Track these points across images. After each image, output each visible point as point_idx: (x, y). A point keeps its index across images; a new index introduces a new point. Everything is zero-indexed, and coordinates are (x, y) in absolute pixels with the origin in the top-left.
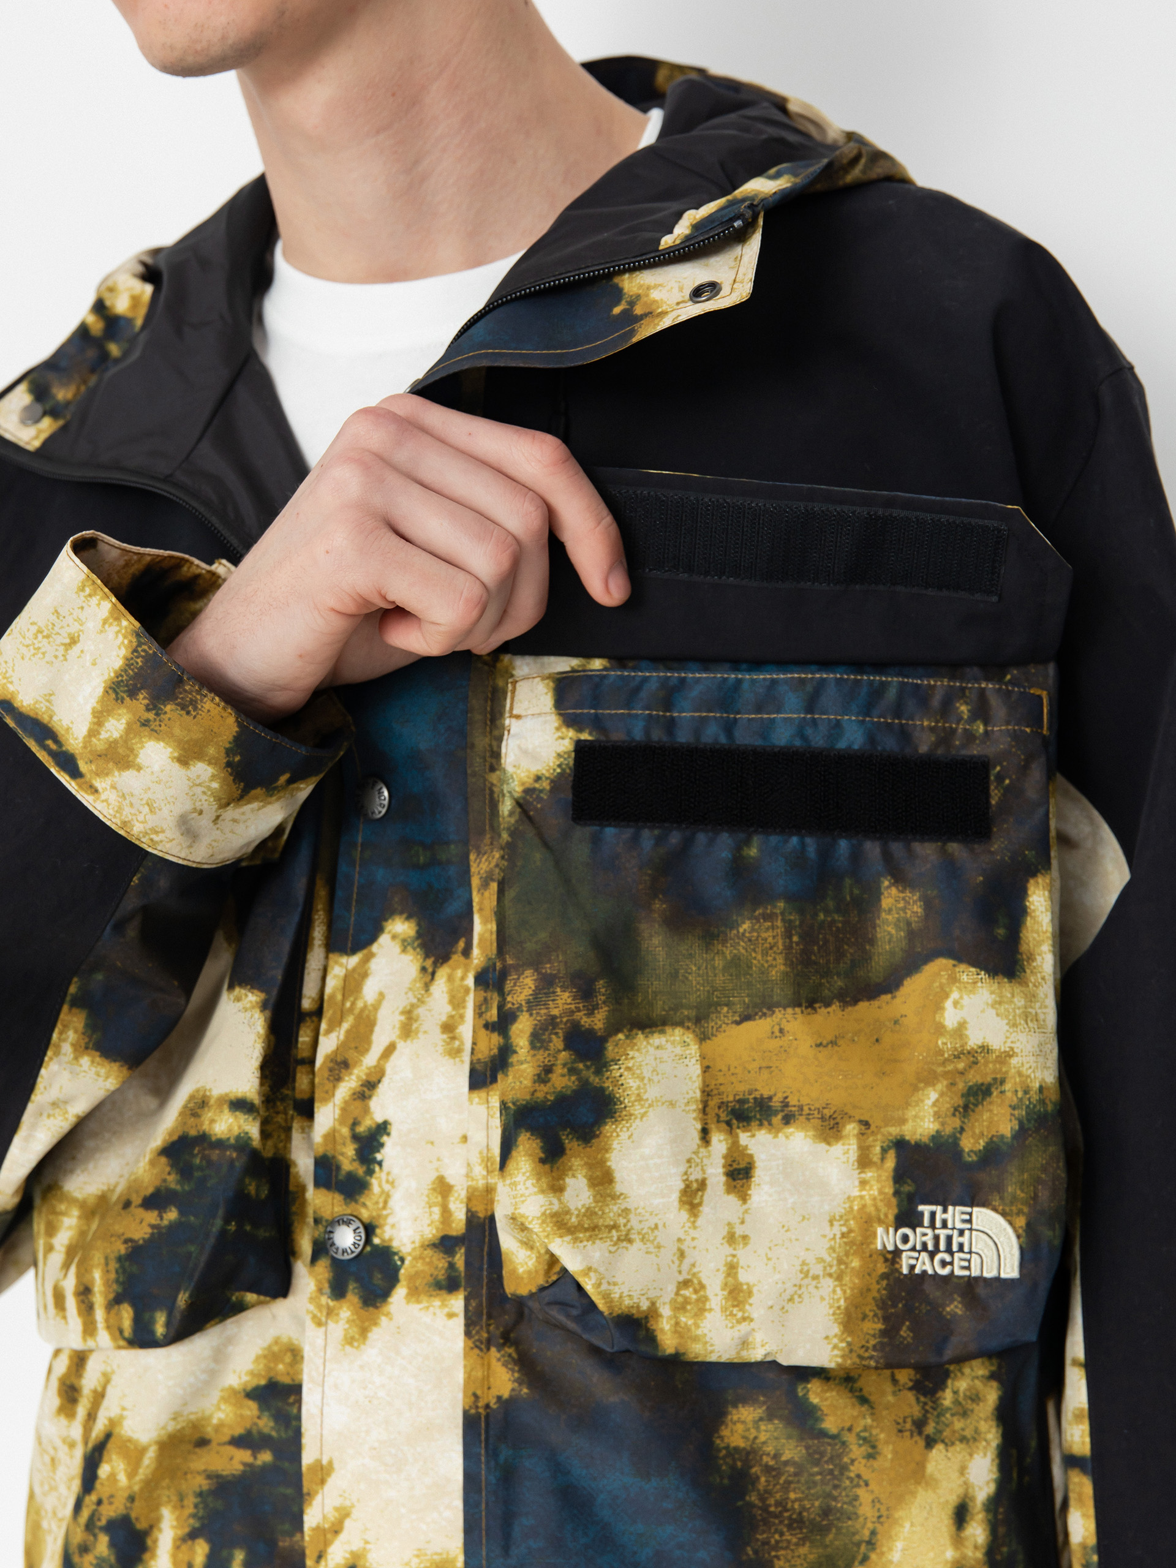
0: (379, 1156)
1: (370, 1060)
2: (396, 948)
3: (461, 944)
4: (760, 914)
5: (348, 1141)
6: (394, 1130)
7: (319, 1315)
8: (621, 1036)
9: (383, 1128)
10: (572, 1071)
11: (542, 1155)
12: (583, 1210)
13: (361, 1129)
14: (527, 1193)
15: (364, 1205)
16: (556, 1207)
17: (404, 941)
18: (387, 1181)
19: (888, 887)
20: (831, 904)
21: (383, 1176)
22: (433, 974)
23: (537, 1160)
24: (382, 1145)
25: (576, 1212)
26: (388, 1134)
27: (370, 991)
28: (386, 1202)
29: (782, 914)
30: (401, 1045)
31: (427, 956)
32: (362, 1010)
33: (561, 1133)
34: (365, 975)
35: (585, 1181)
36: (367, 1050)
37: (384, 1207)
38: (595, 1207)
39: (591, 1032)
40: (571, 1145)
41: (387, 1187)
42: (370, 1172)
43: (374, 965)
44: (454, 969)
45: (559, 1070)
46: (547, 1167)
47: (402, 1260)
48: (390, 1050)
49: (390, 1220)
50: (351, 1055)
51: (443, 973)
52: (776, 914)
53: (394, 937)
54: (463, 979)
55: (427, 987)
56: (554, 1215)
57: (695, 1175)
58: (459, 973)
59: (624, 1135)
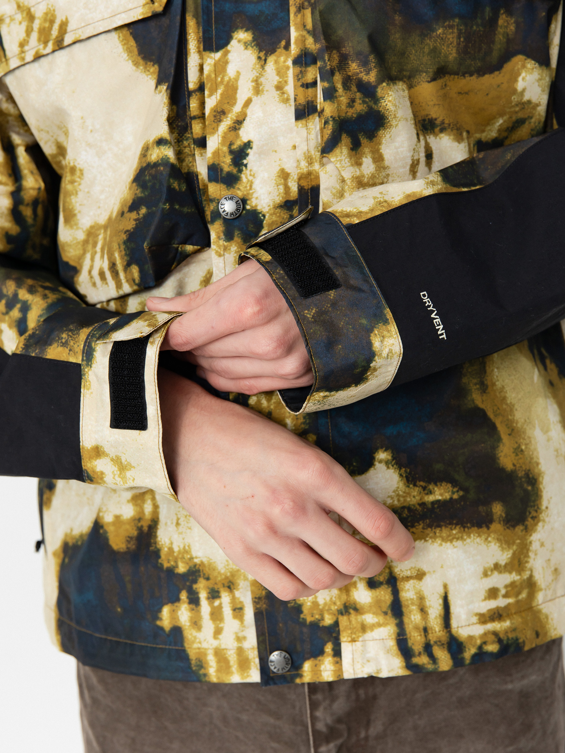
0: (245, 162)
1: (237, 108)
2: (241, 47)
3: (283, 43)
4: (447, 25)
5: (227, 154)
6: (254, 145)
7: (219, 250)
8: (384, 84)
9: (248, 145)
10: (364, 102)
11: (351, 146)
12: (370, 175)
13: (235, 147)
14: (346, 165)
15: (239, 189)
16: (358, 173)
17: (245, 43)
18: (251, 175)
19: (503, 14)
20: (479, 21)
21: (248, 172)
22: (265, 60)
23: (350, 148)
24: (247, 155)
25: (367, 176)
26: (251, 148)
27: (231, 71)
28: (251, 186)
29: (457, 25)
30: (254, 99)
31: (260, 50)
32: (228, 82)
33: (359, 135)
34: (227, 63)
35: (371, 160)
36: (235, 103)
37: (251, 189)
38: (375, 173)
39: (369, 83)
40: (364, 141)
41: (250, 178)
42: (240, 171)
43: (230, 57)
44: (279, 57)
45: (358, 101)
46: (354, 152)
47: (264, 216)
48: (248, 102)
49: (255, 195)
50: (226, 107)
51: (271, 59)
52: (454, 25)
53: (239, 41)
54: (285, 62)
55: (263, 67)
56: (357, 178)
57: (416, 158)
58: (282, 59)
59: (388, 136)
